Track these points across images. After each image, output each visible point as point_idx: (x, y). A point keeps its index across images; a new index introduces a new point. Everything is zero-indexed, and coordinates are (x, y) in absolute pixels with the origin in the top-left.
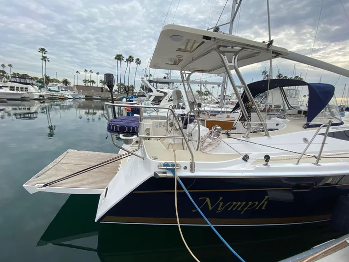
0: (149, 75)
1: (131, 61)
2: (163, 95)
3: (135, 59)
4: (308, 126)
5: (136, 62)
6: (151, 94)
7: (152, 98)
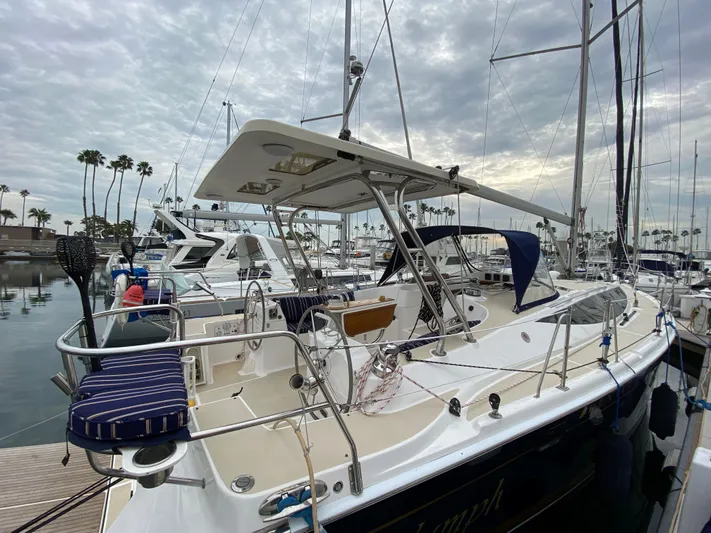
0: (174, 199)
1: (125, 168)
2: (213, 244)
3: (136, 163)
4: (520, 308)
5: (139, 170)
6: (180, 242)
7: (184, 252)
